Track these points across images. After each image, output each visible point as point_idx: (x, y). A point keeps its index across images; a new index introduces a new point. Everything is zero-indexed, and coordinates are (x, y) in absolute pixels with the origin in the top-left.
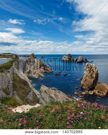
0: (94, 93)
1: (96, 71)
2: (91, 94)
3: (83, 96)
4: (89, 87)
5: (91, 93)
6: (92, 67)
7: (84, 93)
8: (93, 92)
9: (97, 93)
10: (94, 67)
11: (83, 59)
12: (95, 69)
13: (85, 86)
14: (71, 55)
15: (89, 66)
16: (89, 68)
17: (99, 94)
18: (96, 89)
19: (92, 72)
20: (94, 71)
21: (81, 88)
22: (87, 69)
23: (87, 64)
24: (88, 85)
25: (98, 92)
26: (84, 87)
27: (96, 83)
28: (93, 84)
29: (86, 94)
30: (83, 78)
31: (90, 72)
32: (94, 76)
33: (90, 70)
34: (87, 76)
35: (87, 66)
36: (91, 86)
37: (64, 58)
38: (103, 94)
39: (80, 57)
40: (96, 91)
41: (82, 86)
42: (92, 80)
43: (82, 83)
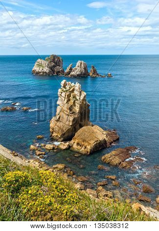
0: (69, 147)
4: (63, 135)
5: (64, 146)
6: (74, 90)
10: (77, 90)
11: (86, 68)
12: (79, 94)
13: (56, 132)
15: (68, 87)
16: (66, 91)
17: (79, 147)
18: (75, 139)
19: (72, 101)
20: (78, 98)
21: (51, 136)
24: (62, 130)
25: (78, 144)
28: (72, 126)
29: (54, 149)
31: (69, 100)
32: (77, 110)
33: (69, 96)
34: (62, 109)
35: (64, 87)
36: (67, 132)
37: (40, 65)
38: (85, 148)
39: (78, 63)
40: (74, 143)
41: (52, 133)
42: (71, 119)
43: (52, 125)
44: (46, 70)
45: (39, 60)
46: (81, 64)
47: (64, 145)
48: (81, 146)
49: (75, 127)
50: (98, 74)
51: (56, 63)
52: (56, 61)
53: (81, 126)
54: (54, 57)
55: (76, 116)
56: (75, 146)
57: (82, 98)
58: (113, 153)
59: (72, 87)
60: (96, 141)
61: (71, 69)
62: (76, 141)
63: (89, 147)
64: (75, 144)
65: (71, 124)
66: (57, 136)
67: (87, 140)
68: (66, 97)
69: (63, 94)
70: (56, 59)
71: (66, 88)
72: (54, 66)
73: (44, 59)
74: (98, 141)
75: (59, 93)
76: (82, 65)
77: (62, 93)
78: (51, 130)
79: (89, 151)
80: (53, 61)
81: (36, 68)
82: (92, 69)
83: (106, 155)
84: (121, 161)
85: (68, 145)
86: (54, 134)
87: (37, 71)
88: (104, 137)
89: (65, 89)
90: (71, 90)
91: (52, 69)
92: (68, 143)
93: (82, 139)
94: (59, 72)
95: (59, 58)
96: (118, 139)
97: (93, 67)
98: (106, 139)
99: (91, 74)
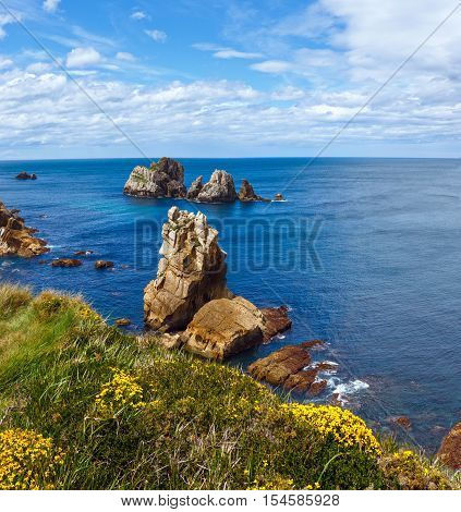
2: (170, 345)
4: (168, 317)
6: (193, 225)
10: (199, 227)
11: (230, 185)
12: (203, 234)
13: (154, 312)
16: (179, 228)
17: (201, 345)
18: (192, 327)
19: (190, 247)
20: (201, 241)
21: (145, 320)
24: (168, 308)
25: (198, 338)
28: (188, 300)
31: (183, 244)
32: (200, 266)
33: (183, 238)
34: (168, 264)
35: (175, 219)
36: (177, 311)
37: (139, 178)
39: (215, 176)
40: (191, 335)
41: (148, 314)
42: (187, 284)
43: (147, 297)
44: (151, 186)
45: (138, 168)
46: (220, 176)
47: (170, 339)
48: (204, 342)
49: (194, 302)
50: (255, 196)
51: (170, 174)
52: (170, 171)
53: (207, 300)
54: (167, 162)
55: (197, 278)
56: (192, 342)
57: (209, 243)
58: (275, 355)
59: (190, 220)
60: (237, 332)
61: (200, 186)
62: (195, 332)
63: (221, 345)
64: (193, 337)
65: (185, 295)
66: (157, 320)
67: (217, 329)
68: (178, 239)
69: (172, 235)
70: (171, 167)
71: (177, 223)
72: (166, 180)
73: (148, 166)
74: (241, 331)
75: (163, 233)
76: (223, 179)
77: (169, 231)
78: (145, 307)
79: (221, 352)
80: (166, 168)
81: (131, 183)
82: (242, 186)
83: (259, 362)
84: (289, 371)
85: (179, 340)
86: (152, 317)
87: (134, 188)
88: (258, 322)
89: (175, 225)
90: (188, 225)
91: (162, 184)
92: (177, 336)
93: (206, 327)
94: (176, 191)
95: (176, 164)
96: (288, 327)
97: (246, 183)
98: (263, 328)
99: (241, 197)
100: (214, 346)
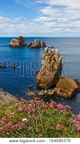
0: (55, 93)
1: (59, 60)
2: (51, 94)
3: (40, 98)
4: (48, 85)
6: (54, 54)
7: (41, 93)
8: (53, 91)
9: (58, 92)
10: (56, 54)
11: (40, 43)
12: (57, 57)
13: (42, 83)
14: (24, 38)
15: (49, 52)
16: (49, 55)
17: (62, 93)
18: (57, 87)
19: (53, 62)
20: (57, 59)
21: (37, 86)
22: (46, 57)
23: (46, 49)
24: (48, 82)
25: (61, 91)
26: (41, 85)
27: (58, 78)
28: (54, 79)
29: (44, 95)
30: (40, 71)
31: (50, 61)
32: (56, 68)
33: (51, 58)
34: (45, 67)
35: (47, 52)
36: (51, 83)
37: (14, 42)
38: (67, 94)
40: (57, 90)
42: (53, 74)
43: (38, 78)
44: (17, 44)
45: (13, 39)
47: (51, 92)
50: (46, 46)
59: (52, 52)
61: (31, 44)
63: (70, 93)
66: (43, 86)
67: (67, 88)
68: (49, 59)
71: (48, 53)
72: (22, 42)
73: (16, 39)
74: (74, 88)
75: (43, 57)
76: (38, 41)
77: (45, 56)
78: (38, 81)
79: (70, 96)
80: (21, 39)
81: (11, 43)
87: (12, 45)
90: (52, 54)
91: (20, 43)
93: (63, 87)
99: (43, 46)
100: (67, 93)
